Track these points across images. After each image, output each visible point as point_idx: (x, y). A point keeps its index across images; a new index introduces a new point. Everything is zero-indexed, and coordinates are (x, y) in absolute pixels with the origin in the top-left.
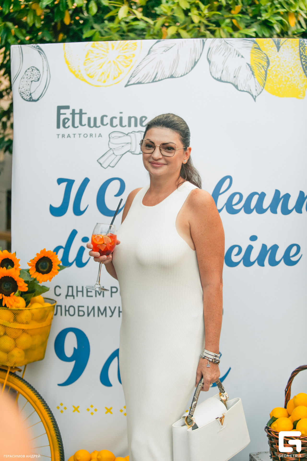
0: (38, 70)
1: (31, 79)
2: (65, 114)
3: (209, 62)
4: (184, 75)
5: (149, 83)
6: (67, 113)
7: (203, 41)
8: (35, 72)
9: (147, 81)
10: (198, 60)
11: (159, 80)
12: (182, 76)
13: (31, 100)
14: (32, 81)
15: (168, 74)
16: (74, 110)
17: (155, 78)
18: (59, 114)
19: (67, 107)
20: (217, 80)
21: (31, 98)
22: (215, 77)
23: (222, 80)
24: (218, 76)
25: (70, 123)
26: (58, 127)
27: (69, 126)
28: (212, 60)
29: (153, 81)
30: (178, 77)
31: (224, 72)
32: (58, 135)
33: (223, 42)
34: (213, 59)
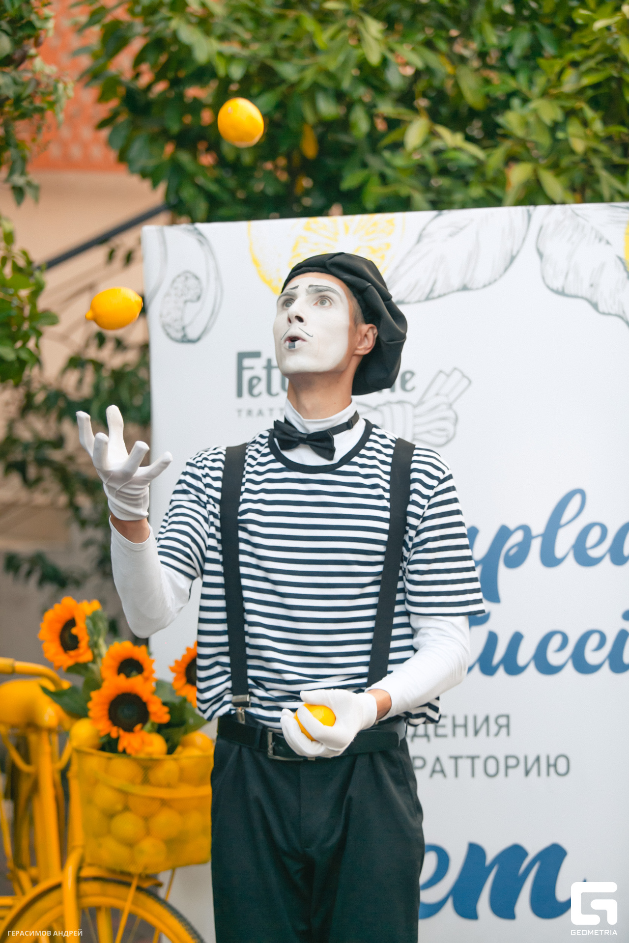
0: (197, 278)
1: (184, 298)
2: (252, 368)
3: (541, 255)
4: (490, 284)
5: (419, 301)
6: (257, 367)
7: (528, 211)
8: (192, 282)
9: (416, 298)
10: (518, 252)
11: (439, 296)
12: (485, 286)
13: (185, 340)
14: (186, 302)
15: (456, 283)
16: (269, 361)
17: (431, 291)
18: (240, 369)
19: (256, 355)
20: (557, 292)
21: (185, 336)
22: (551, 286)
23: (567, 291)
24: (557, 284)
25: (261, 387)
26: (240, 394)
27: (260, 394)
28: (547, 252)
29: (428, 299)
30: (477, 289)
31: (571, 276)
32: (240, 411)
33: (569, 212)
34: (549, 248)
